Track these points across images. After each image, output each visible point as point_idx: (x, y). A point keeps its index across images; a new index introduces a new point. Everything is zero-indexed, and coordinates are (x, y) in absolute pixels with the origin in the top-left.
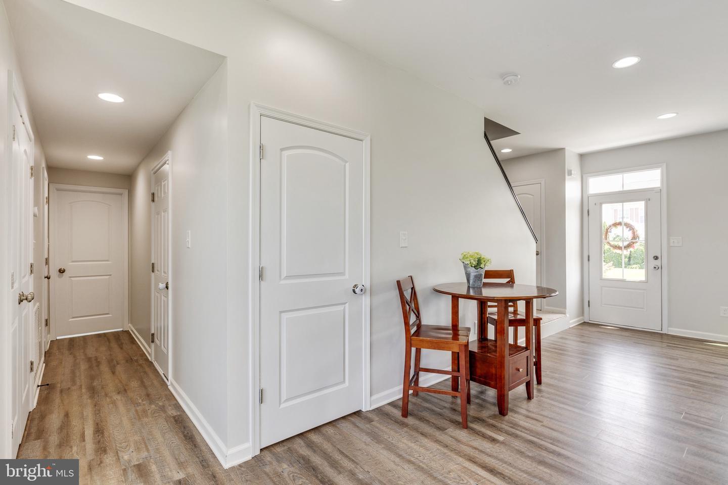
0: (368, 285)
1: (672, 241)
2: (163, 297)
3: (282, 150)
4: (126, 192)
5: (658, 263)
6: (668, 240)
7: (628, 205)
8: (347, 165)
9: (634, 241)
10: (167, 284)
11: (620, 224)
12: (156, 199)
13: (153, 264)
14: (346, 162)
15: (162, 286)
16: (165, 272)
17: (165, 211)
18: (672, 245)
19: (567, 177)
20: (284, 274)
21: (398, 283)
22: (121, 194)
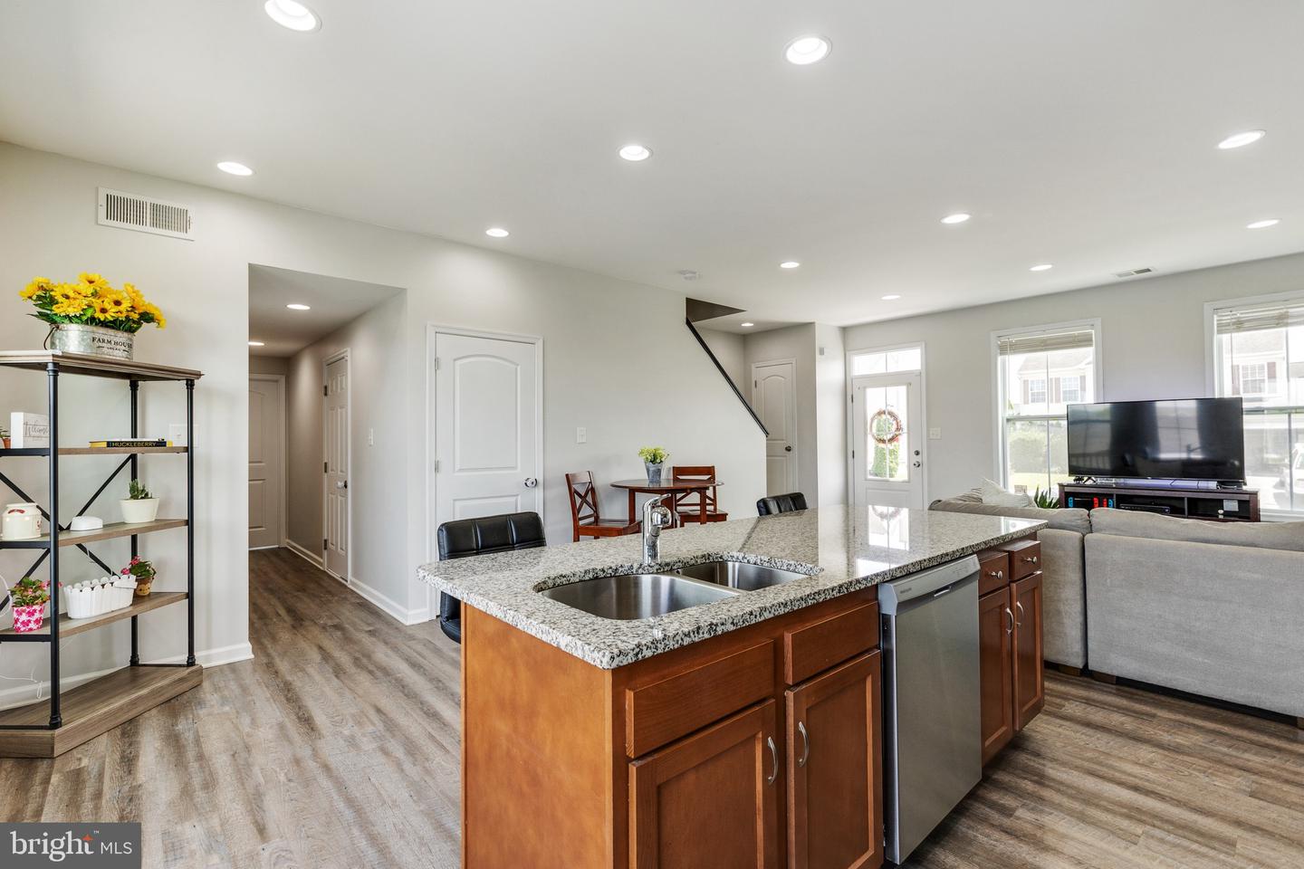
0: (540, 480)
1: (931, 432)
2: (339, 497)
3: (455, 360)
4: (283, 379)
5: (918, 458)
6: (928, 430)
7: (892, 390)
8: (519, 368)
9: (897, 433)
10: (346, 482)
11: (884, 413)
12: (329, 392)
13: (326, 464)
14: (518, 365)
15: (341, 484)
16: (342, 471)
17: (341, 408)
18: (931, 437)
19: (818, 356)
20: (458, 467)
21: (567, 475)
22: (277, 381)
